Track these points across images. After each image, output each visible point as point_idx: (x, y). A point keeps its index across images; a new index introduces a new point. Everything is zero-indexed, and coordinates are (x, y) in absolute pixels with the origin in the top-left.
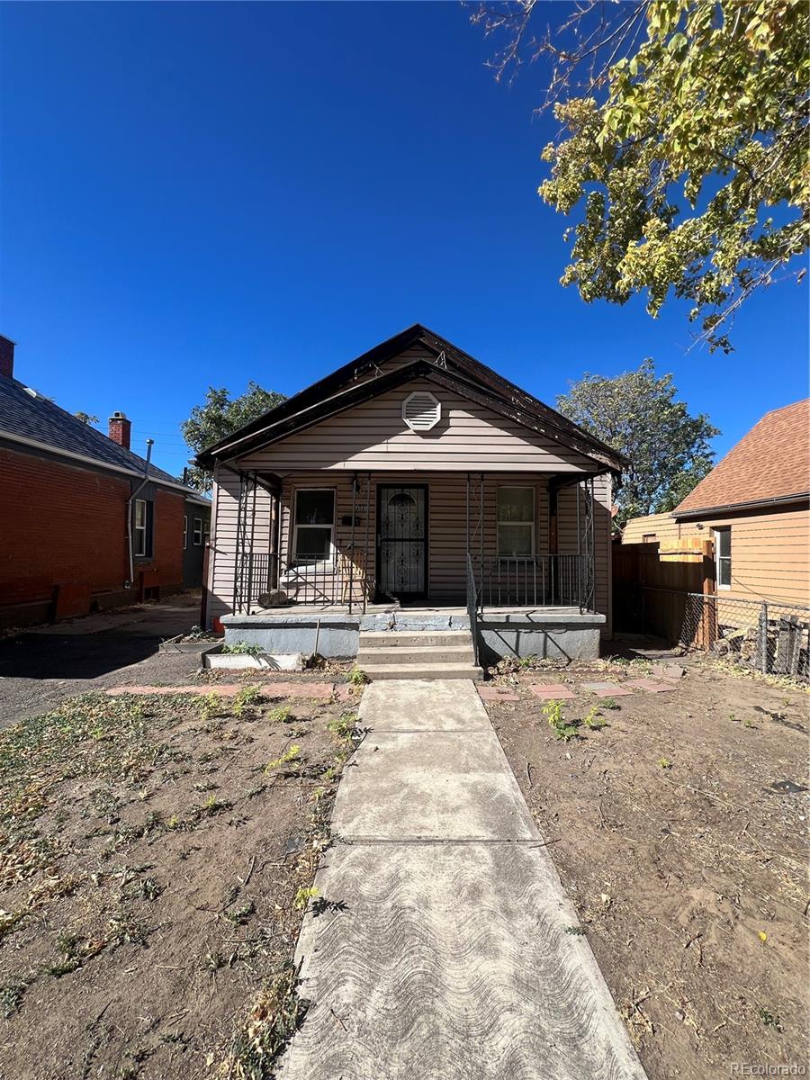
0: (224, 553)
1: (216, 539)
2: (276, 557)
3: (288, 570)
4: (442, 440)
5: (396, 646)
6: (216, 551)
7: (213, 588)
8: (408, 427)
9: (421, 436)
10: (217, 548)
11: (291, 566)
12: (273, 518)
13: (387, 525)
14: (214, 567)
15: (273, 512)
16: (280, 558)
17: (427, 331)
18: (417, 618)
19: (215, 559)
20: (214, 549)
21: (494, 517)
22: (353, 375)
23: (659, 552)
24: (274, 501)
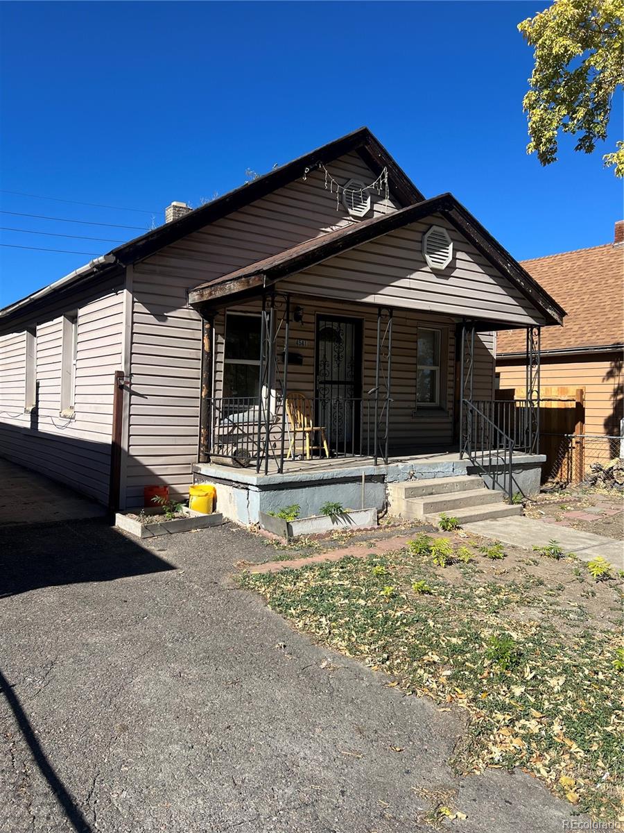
0: (142, 396)
1: (131, 375)
2: (209, 401)
3: (223, 419)
4: (451, 281)
5: (432, 494)
6: (133, 393)
7: (129, 446)
8: (426, 263)
9: (436, 275)
10: (134, 388)
11: (226, 414)
12: (207, 348)
13: (325, 365)
14: (130, 415)
15: (206, 341)
16: (215, 403)
17: (372, 137)
18: (430, 465)
19: (130, 405)
20: (129, 390)
21: (413, 360)
22: (302, 174)
23: (516, 398)
24: (207, 326)
